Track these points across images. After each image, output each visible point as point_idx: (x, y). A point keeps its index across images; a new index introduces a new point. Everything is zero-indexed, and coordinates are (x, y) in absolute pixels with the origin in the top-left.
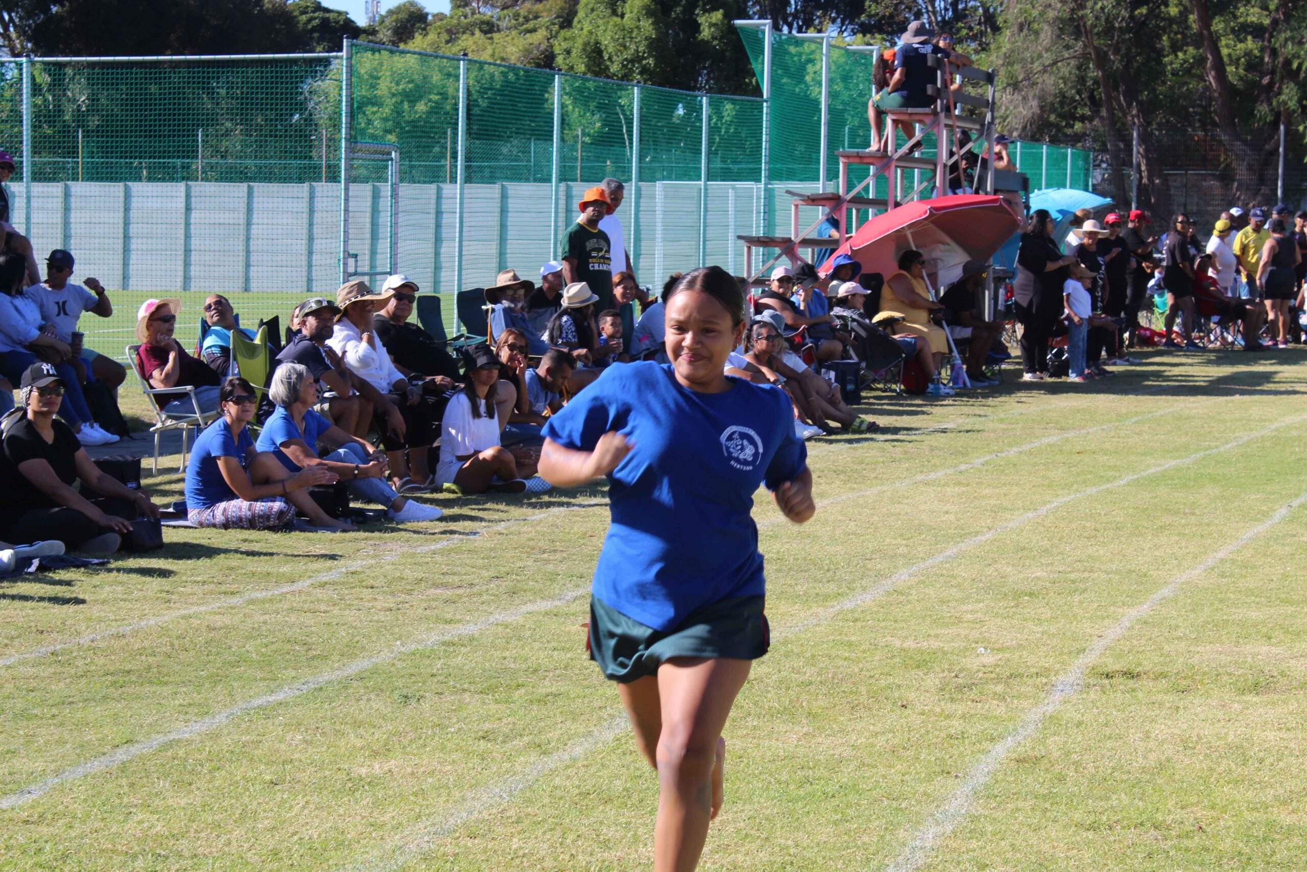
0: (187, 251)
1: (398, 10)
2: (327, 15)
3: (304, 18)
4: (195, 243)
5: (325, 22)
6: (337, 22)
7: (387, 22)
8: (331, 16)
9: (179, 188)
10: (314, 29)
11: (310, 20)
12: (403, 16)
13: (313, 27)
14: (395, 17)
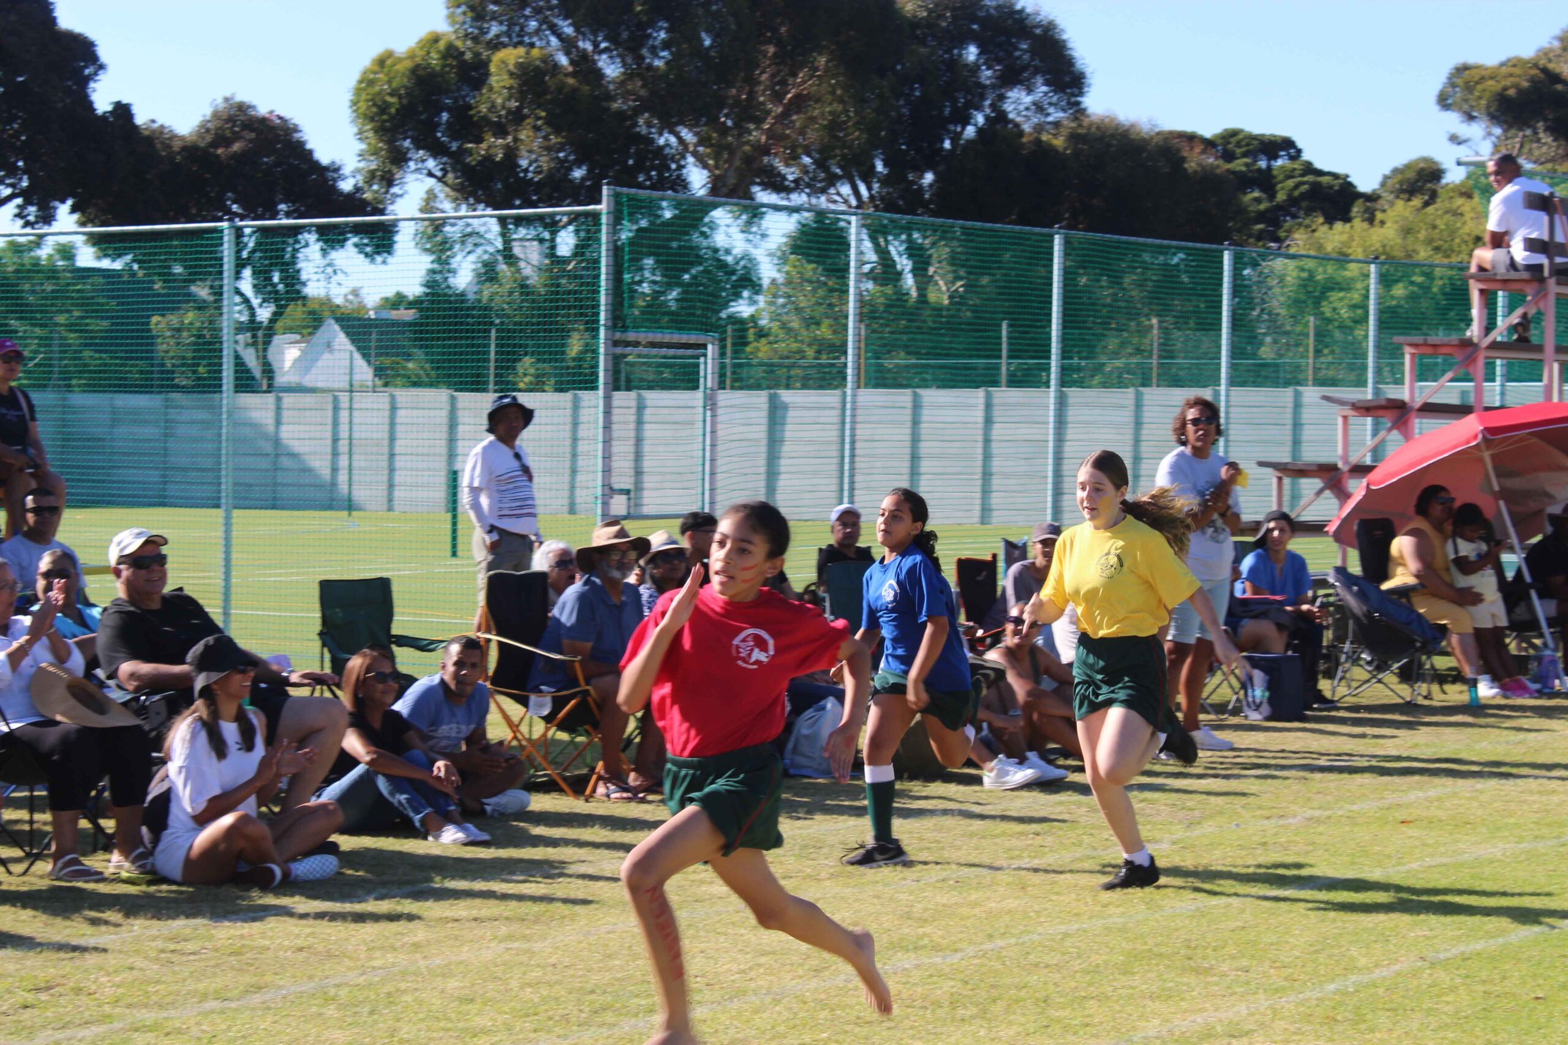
0: (987, 475)
1: (1408, 167)
2: (1320, 179)
3: (1291, 183)
4: (996, 464)
5: (1316, 188)
6: (1331, 187)
7: (1390, 182)
8: (1325, 179)
9: (978, 396)
10: (1303, 196)
11: (1297, 186)
12: (1411, 175)
13: (1302, 194)
14: (1400, 177)
